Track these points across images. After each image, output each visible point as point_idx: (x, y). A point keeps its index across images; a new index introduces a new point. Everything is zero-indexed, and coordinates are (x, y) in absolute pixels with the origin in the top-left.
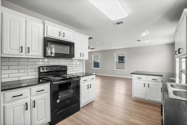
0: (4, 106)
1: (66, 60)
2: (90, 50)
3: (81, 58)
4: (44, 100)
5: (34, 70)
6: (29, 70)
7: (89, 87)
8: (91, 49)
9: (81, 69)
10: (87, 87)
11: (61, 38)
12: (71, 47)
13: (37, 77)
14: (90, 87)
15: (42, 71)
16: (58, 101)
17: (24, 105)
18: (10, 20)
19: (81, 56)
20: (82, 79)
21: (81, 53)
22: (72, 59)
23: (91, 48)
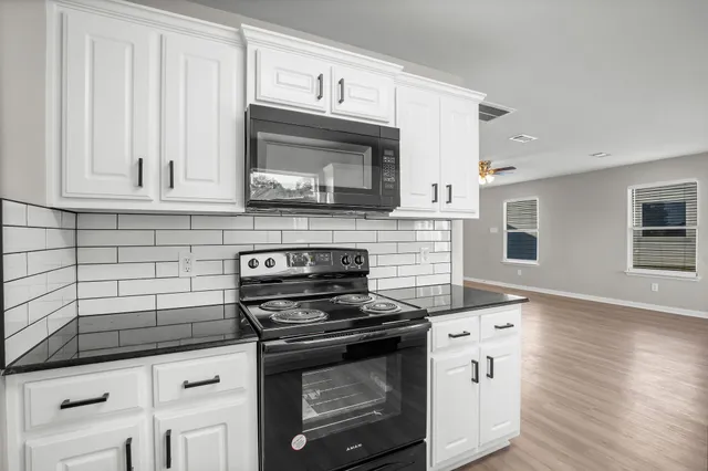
0: (24, 446)
1: (363, 224)
2: (490, 179)
3: (440, 211)
4: (220, 430)
5: (216, 268)
6: (196, 269)
7: (481, 371)
8: (497, 171)
9: (439, 269)
10: (470, 373)
11: (327, 109)
12: (383, 155)
13: (231, 298)
14: (491, 375)
15: (246, 272)
16: (299, 442)
17: (117, 448)
18: (93, 43)
19: (436, 201)
20: (440, 329)
21: (435, 186)
22: (391, 214)
23: (494, 165)
